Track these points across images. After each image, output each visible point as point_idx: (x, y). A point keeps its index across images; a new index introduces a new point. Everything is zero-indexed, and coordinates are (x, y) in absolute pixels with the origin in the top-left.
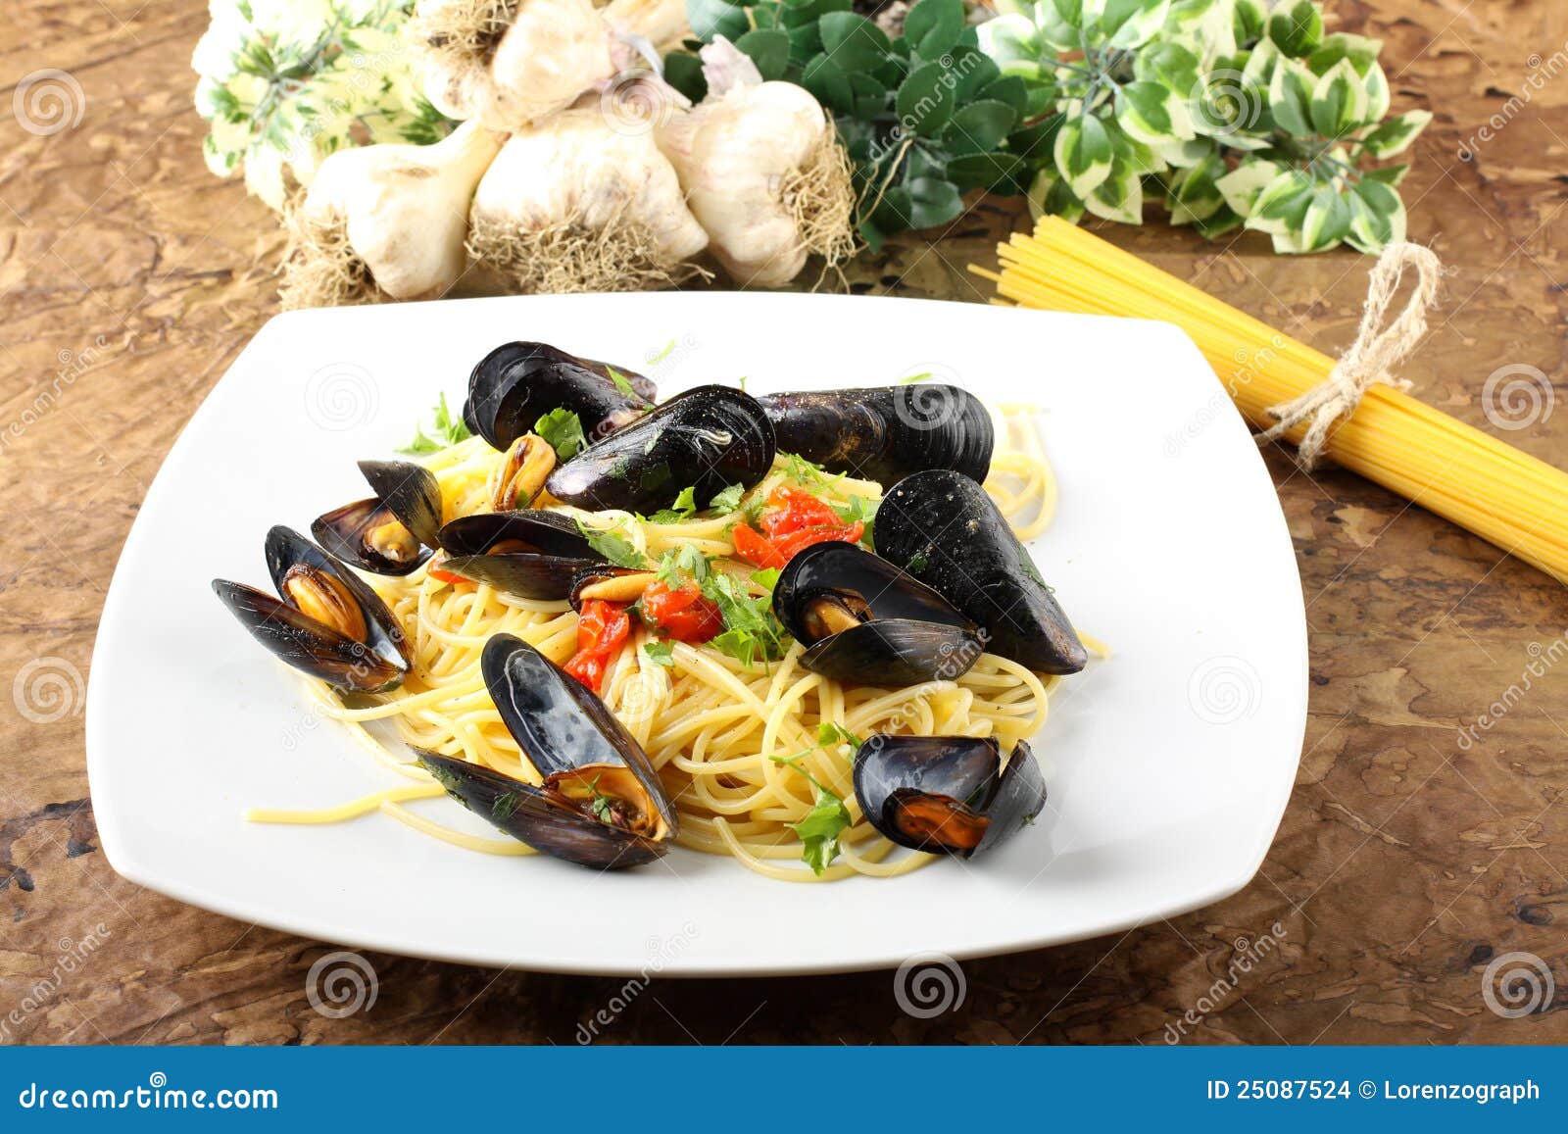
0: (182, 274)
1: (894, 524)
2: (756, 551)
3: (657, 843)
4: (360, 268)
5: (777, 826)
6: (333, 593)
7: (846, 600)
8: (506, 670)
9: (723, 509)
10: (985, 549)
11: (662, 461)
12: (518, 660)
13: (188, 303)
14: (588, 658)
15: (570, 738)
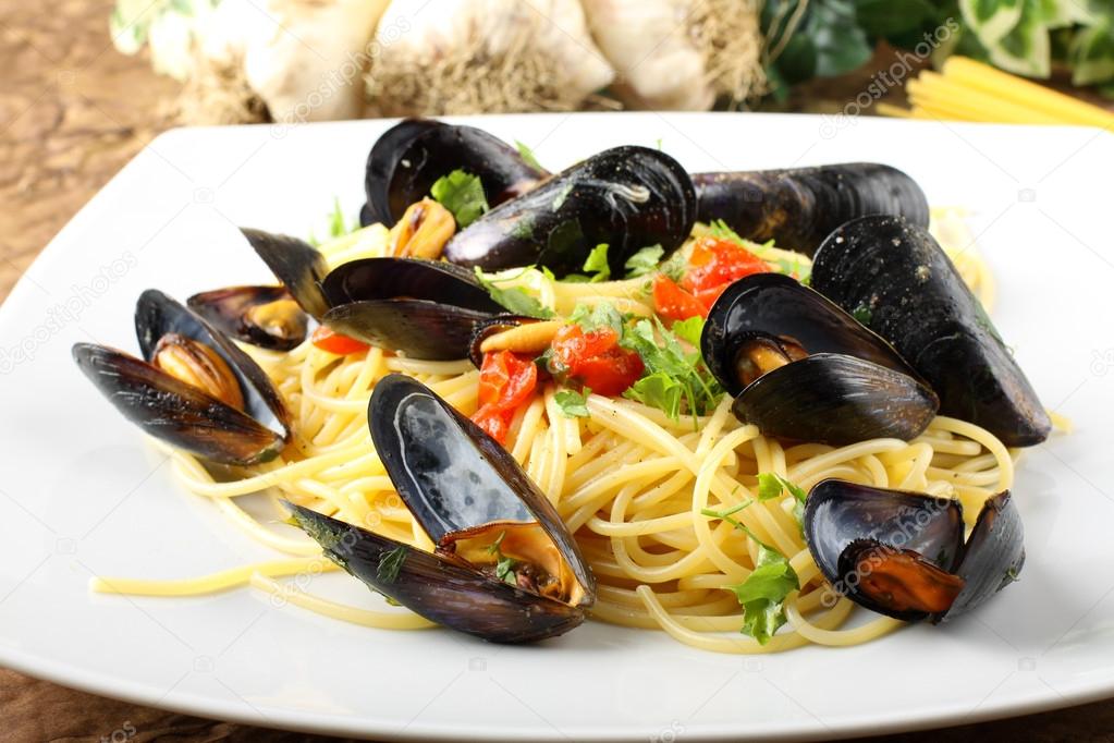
0: (83, 132)
1: (832, 274)
2: (678, 308)
3: (572, 609)
4: (258, 105)
5: (714, 593)
6: (207, 362)
7: (784, 346)
8: (396, 423)
9: (640, 269)
10: (937, 298)
11: (572, 218)
12: (410, 409)
13: (87, 155)
14: (491, 413)
15: (469, 501)
